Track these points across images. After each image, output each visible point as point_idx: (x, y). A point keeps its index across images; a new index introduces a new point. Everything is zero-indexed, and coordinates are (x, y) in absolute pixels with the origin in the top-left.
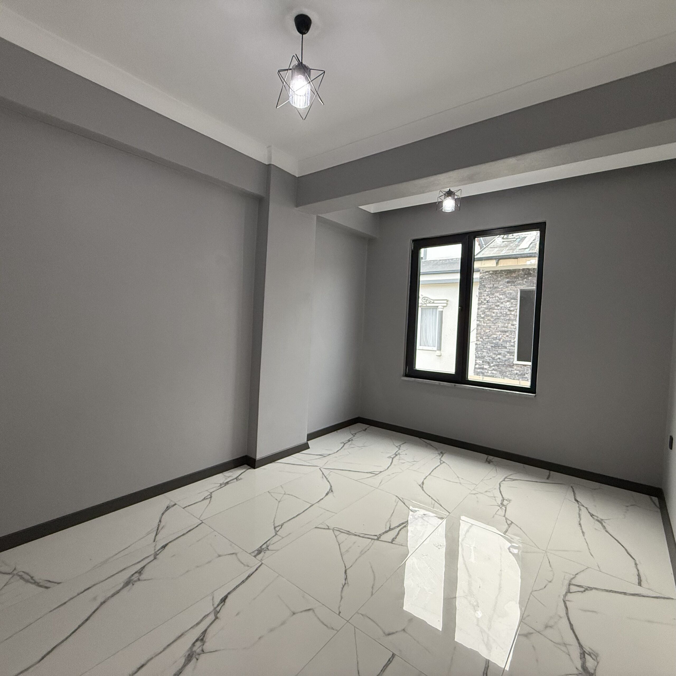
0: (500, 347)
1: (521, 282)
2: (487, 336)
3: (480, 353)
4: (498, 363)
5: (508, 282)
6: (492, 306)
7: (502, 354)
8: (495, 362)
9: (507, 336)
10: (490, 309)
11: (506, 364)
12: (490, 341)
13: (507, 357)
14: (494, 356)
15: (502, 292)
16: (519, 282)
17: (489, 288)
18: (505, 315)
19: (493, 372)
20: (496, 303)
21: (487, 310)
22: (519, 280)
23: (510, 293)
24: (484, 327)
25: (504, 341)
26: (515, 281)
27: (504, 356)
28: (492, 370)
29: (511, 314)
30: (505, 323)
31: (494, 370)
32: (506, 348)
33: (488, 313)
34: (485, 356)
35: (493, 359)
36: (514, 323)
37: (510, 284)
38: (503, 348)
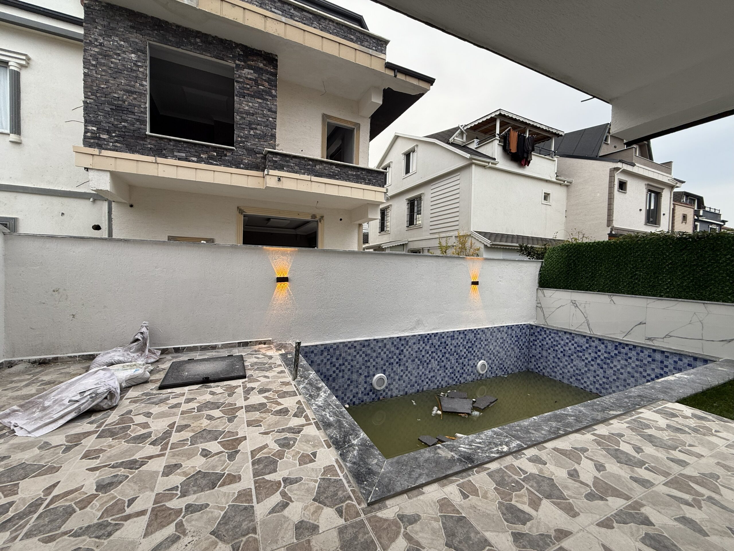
0: (125, 112)
1: (151, 32)
2: (104, 93)
3: (93, 117)
4: (123, 133)
5: (132, 27)
6: (109, 52)
7: (128, 122)
8: (119, 131)
9: (135, 99)
10: (106, 56)
11: (135, 135)
12: (108, 100)
13: (136, 126)
14: (116, 123)
15: (123, 37)
16: (147, 32)
17: (102, 25)
18: (130, 70)
19: (117, 144)
20: (114, 49)
21: (100, 57)
22: (148, 30)
23: (136, 42)
24: (96, 80)
25: (130, 104)
26: (143, 30)
27: (133, 125)
28: (115, 142)
29: (139, 71)
30: (131, 81)
31: (117, 141)
32: (133, 113)
33: (103, 61)
34: (102, 121)
35: (116, 126)
36: (144, 83)
37: (135, 31)
38: (129, 113)
